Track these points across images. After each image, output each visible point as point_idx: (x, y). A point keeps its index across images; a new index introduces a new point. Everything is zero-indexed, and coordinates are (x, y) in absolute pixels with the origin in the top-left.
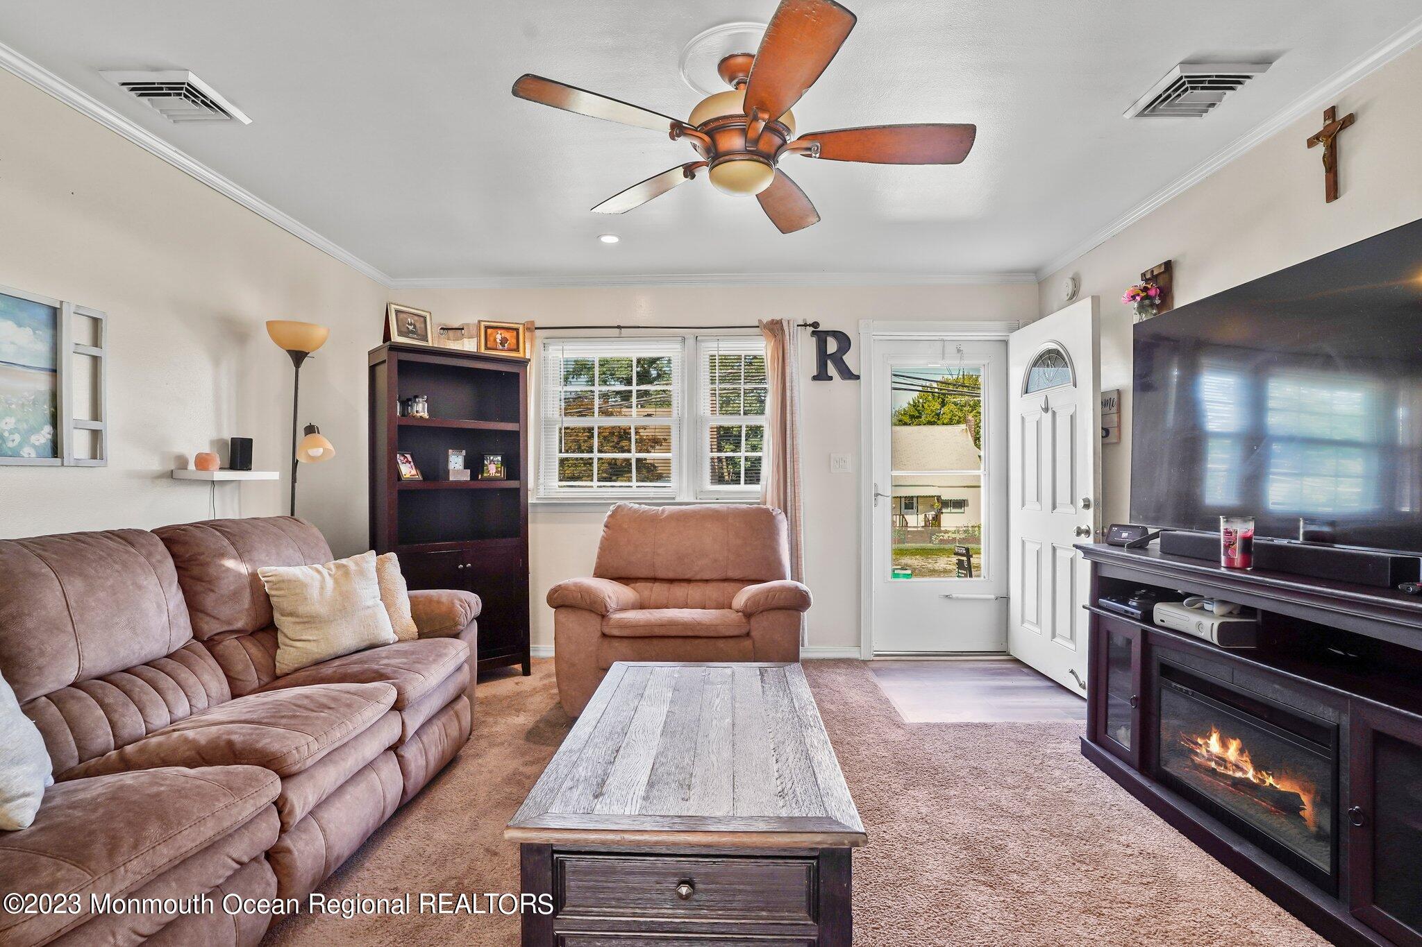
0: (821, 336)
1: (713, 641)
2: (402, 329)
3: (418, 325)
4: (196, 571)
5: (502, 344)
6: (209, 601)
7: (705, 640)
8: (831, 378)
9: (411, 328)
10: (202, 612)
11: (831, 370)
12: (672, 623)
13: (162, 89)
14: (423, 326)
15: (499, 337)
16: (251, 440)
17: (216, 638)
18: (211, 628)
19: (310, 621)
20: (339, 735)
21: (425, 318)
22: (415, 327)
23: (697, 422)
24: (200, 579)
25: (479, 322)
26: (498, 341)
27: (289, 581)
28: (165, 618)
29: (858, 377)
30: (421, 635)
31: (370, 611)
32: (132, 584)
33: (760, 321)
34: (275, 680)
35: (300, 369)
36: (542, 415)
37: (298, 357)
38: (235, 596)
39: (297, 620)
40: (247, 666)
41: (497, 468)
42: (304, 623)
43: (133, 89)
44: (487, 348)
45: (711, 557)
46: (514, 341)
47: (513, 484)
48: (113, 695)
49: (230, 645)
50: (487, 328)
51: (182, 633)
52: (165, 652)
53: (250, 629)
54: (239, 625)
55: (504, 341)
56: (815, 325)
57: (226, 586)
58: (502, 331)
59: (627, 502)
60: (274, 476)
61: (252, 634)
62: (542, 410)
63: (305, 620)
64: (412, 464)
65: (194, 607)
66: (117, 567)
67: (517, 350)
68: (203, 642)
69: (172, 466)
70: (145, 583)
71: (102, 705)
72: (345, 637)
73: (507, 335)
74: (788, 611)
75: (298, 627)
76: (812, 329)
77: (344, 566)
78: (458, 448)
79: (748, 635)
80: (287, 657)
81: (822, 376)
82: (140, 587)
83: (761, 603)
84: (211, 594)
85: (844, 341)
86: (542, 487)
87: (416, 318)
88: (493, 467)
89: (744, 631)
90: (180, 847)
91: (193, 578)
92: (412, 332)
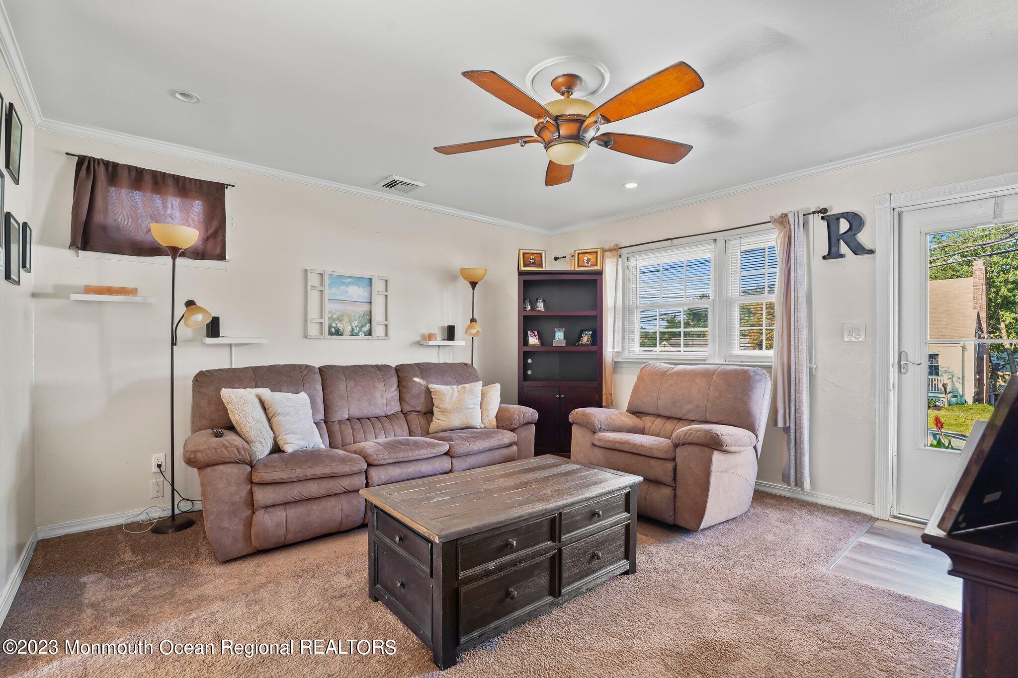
0: (832, 221)
1: (648, 459)
2: (527, 263)
3: (537, 259)
4: (404, 383)
5: (587, 263)
6: (407, 397)
7: (644, 458)
8: (842, 256)
9: (532, 261)
10: (405, 401)
11: (844, 248)
12: (626, 443)
13: (392, 184)
14: (540, 259)
15: (585, 258)
16: (454, 326)
17: (408, 413)
18: (407, 408)
19: (443, 411)
20: (401, 456)
21: (541, 255)
22: (535, 260)
23: (727, 303)
24: (405, 387)
25: (575, 251)
26: (585, 261)
27: (439, 392)
28: (384, 400)
29: (871, 252)
30: (498, 427)
31: (470, 410)
32: (373, 385)
33: (772, 217)
34: (427, 433)
35: (475, 291)
36: (627, 304)
37: (474, 284)
38: (418, 396)
39: (439, 410)
40: (418, 427)
41: (588, 338)
42: (441, 412)
43: (387, 187)
44: (579, 266)
45: (695, 404)
46: (595, 260)
47: (594, 348)
48: (358, 425)
49: (413, 417)
50: (579, 254)
51: (395, 407)
52: (384, 414)
53: (423, 411)
54: (418, 409)
55: (588, 260)
56: (824, 211)
57: (415, 391)
58: (588, 255)
59: (654, 362)
60: (463, 343)
61: (424, 414)
62: (626, 300)
63: (442, 410)
64: (537, 337)
65: (401, 399)
66: (368, 378)
67: (596, 265)
68: (404, 414)
69: (419, 339)
70: (378, 386)
71: (352, 428)
72: (456, 421)
73: (590, 256)
74: (702, 447)
75: (440, 413)
76: (822, 215)
77: (465, 387)
78: (560, 327)
79: (674, 459)
80: (434, 426)
81: (832, 254)
82: (375, 387)
83: (681, 437)
84: (408, 394)
85: (856, 221)
86: (626, 351)
87: (536, 255)
88: (585, 339)
89: (670, 456)
90: (315, 472)
91: (403, 386)
92: (533, 263)
